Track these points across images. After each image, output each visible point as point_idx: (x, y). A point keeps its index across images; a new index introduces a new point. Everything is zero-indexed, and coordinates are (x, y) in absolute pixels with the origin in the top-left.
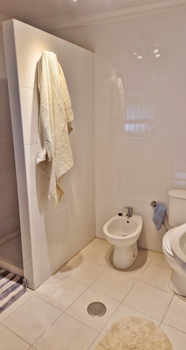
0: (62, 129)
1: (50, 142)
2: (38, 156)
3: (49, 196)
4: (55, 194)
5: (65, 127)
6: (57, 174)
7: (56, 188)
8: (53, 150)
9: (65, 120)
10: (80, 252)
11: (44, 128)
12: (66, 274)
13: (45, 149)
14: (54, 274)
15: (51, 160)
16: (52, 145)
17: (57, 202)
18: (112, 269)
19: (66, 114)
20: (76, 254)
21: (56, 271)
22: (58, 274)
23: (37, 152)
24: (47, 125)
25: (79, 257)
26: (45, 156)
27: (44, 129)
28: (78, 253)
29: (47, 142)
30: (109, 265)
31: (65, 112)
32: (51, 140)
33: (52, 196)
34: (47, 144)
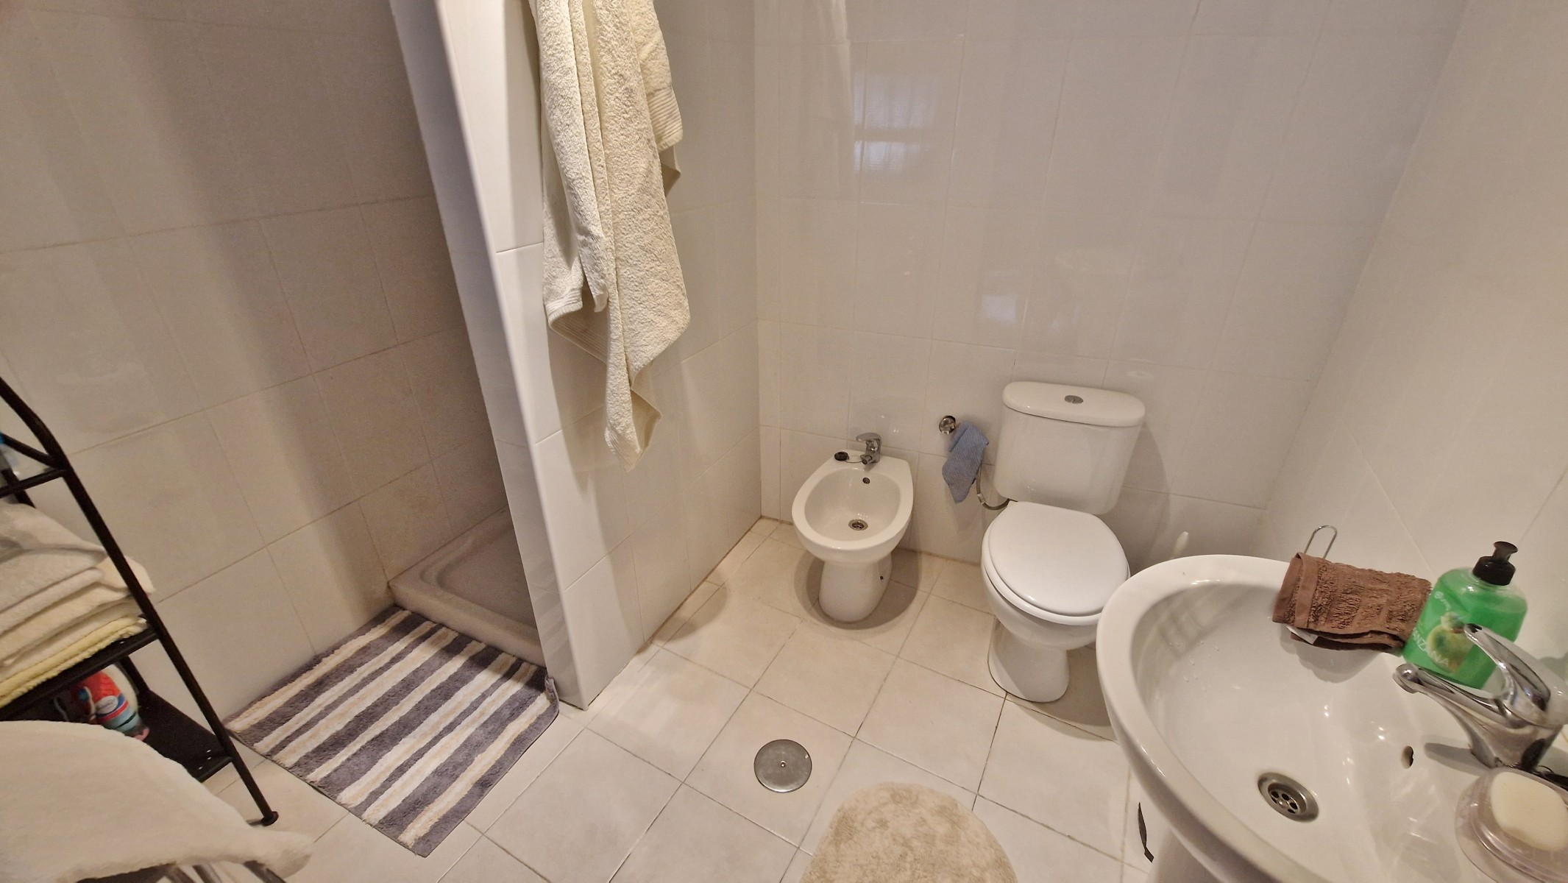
0: (638, 181)
1: (597, 238)
2: (551, 291)
3: (607, 433)
4: (628, 426)
5: (650, 172)
6: (631, 357)
7: (629, 406)
8: (609, 267)
9: (649, 140)
10: (716, 569)
11: (567, 178)
12: (679, 646)
13: (576, 265)
14: (641, 650)
15: (604, 307)
16: (603, 247)
17: (638, 449)
18: (818, 623)
19: (652, 117)
20: (706, 578)
21: (647, 638)
22: (654, 648)
23: (546, 276)
24: (577, 164)
25: (716, 588)
26: (578, 293)
27: (565, 183)
28: (710, 573)
29: (581, 238)
30: (809, 611)
31: (646, 106)
32: (596, 230)
33: (619, 435)
34: (584, 244)
